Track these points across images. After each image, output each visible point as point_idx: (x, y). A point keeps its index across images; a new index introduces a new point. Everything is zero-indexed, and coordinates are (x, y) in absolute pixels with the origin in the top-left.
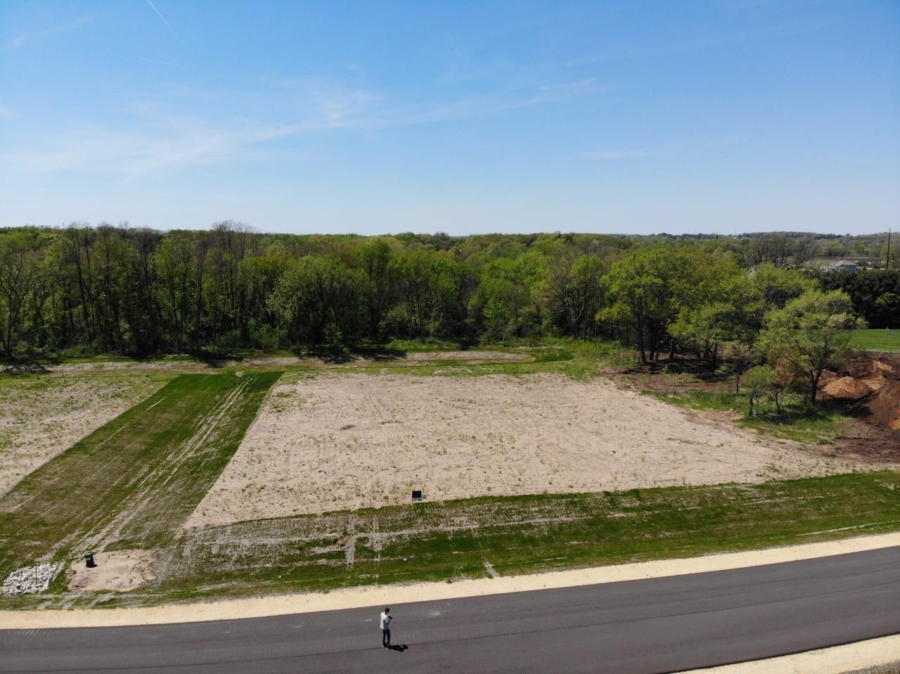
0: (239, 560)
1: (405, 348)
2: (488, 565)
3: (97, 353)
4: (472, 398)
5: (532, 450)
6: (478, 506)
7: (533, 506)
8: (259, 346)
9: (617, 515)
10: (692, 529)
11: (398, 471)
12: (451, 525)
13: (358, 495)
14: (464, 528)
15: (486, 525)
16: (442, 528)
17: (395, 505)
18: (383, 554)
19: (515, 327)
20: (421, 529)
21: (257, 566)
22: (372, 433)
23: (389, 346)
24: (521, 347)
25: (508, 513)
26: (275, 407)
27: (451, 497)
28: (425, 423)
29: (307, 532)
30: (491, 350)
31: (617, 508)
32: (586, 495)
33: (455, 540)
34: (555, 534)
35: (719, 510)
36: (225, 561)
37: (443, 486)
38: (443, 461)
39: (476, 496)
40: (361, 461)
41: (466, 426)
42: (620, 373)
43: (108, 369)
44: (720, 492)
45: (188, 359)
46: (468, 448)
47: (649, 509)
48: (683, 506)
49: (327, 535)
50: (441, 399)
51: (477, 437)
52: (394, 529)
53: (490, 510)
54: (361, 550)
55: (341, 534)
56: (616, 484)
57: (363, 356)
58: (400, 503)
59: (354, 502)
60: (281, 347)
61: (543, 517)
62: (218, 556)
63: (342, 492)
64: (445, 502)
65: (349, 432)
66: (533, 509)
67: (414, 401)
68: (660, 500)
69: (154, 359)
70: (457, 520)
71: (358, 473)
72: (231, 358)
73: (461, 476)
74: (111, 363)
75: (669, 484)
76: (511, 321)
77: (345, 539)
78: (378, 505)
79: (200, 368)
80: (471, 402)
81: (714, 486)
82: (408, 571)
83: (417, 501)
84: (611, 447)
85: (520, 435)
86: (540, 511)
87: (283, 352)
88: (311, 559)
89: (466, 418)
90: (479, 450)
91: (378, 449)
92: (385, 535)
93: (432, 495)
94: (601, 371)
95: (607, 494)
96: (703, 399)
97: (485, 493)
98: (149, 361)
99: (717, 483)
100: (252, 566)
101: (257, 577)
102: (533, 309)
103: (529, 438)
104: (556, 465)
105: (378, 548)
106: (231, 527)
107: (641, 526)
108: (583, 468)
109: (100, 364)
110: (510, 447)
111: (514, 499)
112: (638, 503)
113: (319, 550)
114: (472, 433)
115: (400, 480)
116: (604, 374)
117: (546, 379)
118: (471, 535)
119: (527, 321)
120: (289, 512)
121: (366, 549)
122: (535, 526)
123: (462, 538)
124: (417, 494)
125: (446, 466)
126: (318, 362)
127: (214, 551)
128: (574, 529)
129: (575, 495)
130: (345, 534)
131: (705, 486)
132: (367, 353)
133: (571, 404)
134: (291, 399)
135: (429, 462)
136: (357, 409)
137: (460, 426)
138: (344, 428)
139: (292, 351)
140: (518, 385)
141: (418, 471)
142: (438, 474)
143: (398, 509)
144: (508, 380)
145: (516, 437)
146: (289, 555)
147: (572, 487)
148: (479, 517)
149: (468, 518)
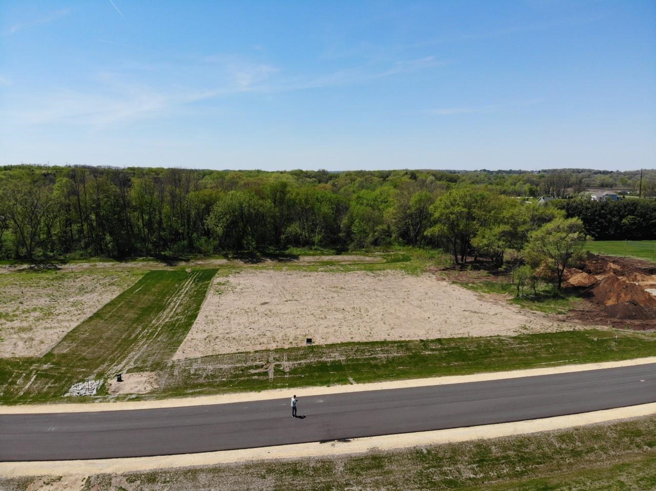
0: (207, 377)
1: (298, 253)
2: (351, 379)
3: (92, 256)
4: (343, 286)
5: (379, 316)
6: (346, 347)
7: (377, 348)
8: (200, 252)
9: (427, 353)
10: (471, 361)
11: (297, 328)
12: (329, 358)
13: (274, 342)
14: (337, 359)
15: (350, 358)
16: (324, 359)
17: (296, 347)
18: (290, 373)
19: (373, 239)
20: (312, 360)
21: (218, 380)
22: (280, 307)
23: (287, 252)
24: (377, 253)
25: (363, 351)
26: (217, 291)
27: (329, 342)
28: (313, 301)
29: (246, 361)
30: (356, 254)
31: (427, 349)
32: (409, 341)
33: (331, 366)
34: (390, 362)
35: (488, 351)
36: (199, 377)
37: (325, 336)
38: (324, 323)
39: (344, 342)
40: (274, 322)
41: (339, 303)
42: (440, 270)
43: (100, 267)
44: (489, 341)
45: (152, 260)
46: (340, 315)
47: (446, 349)
48: (466, 348)
49: (257, 363)
50: (323, 286)
51: (346, 309)
52: (296, 359)
53: (352, 350)
54: (277, 370)
55: (266, 362)
56: (428, 336)
57: (270, 259)
58: (299, 346)
59: (272, 345)
60: (215, 252)
61: (383, 354)
62: (194, 375)
63: (265, 340)
64: (326, 345)
65: (266, 306)
66: (377, 349)
67: (305, 288)
68: (453, 345)
69: (130, 260)
70: (333, 355)
71: (274, 329)
72: (182, 260)
73: (335, 331)
74: (101, 263)
75: (460, 336)
76: (370, 236)
77: (268, 365)
78: (286, 347)
79: (161, 266)
80: (342, 288)
81: (487, 337)
82: (305, 382)
83: (309, 345)
84: (427, 315)
85: (372, 308)
86: (382, 350)
87: (216, 255)
88: (248, 376)
89: (339, 298)
90: (346, 317)
91: (285, 316)
92: (291, 362)
93: (318, 341)
94: (428, 269)
95: (422, 341)
96: (490, 286)
97: (349, 340)
98: (126, 261)
99: (489, 335)
100: (215, 380)
101: (218, 385)
102: (385, 227)
103: (377, 310)
104: (393, 325)
105: (287, 370)
106: (200, 359)
107: (441, 359)
108: (409, 327)
109: (94, 263)
110: (365, 315)
111: (366, 344)
112: (440, 346)
113: (253, 371)
114: (342, 307)
115: (299, 333)
116: (430, 271)
117: (391, 274)
118: (341, 363)
119: (381, 235)
120: (234, 351)
121: (280, 370)
122: (378, 358)
123: (336, 365)
124: (309, 341)
125: (326, 326)
126: (240, 263)
127: (192, 372)
128: (401, 360)
129: (403, 342)
130: (268, 362)
131: (481, 337)
132: (273, 257)
133: (405, 290)
134: (226, 286)
135: (316, 323)
136: (269, 293)
137: (335, 303)
138: (262, 304)
139: (223, 255)
140: (373, 277)
141: (309, 329)
142: (321, 330)
143: (299, 349)
144: (367, 275)
145: (369, 309)
146: (236, 374)
147: (401, 337)
148: (346, 354)
149: (339, 354)
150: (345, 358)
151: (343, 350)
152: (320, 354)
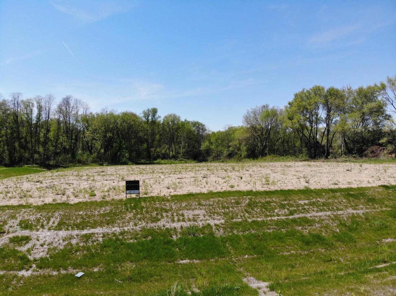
7: (300, 199)
12: (179, 220)
14: (200, 224)
15: (235, 221)
16: (164, 223)
20: (127, 226)
52: (81, 226)
53: (238, 203)
61: (321, 211)
92: (63, 233)
118: (212, 234)
123: (198, 240)
148: (223, 211)
149: (207, 212)
150: (223, 221)
151: (215, 204)
152: (155, 212)
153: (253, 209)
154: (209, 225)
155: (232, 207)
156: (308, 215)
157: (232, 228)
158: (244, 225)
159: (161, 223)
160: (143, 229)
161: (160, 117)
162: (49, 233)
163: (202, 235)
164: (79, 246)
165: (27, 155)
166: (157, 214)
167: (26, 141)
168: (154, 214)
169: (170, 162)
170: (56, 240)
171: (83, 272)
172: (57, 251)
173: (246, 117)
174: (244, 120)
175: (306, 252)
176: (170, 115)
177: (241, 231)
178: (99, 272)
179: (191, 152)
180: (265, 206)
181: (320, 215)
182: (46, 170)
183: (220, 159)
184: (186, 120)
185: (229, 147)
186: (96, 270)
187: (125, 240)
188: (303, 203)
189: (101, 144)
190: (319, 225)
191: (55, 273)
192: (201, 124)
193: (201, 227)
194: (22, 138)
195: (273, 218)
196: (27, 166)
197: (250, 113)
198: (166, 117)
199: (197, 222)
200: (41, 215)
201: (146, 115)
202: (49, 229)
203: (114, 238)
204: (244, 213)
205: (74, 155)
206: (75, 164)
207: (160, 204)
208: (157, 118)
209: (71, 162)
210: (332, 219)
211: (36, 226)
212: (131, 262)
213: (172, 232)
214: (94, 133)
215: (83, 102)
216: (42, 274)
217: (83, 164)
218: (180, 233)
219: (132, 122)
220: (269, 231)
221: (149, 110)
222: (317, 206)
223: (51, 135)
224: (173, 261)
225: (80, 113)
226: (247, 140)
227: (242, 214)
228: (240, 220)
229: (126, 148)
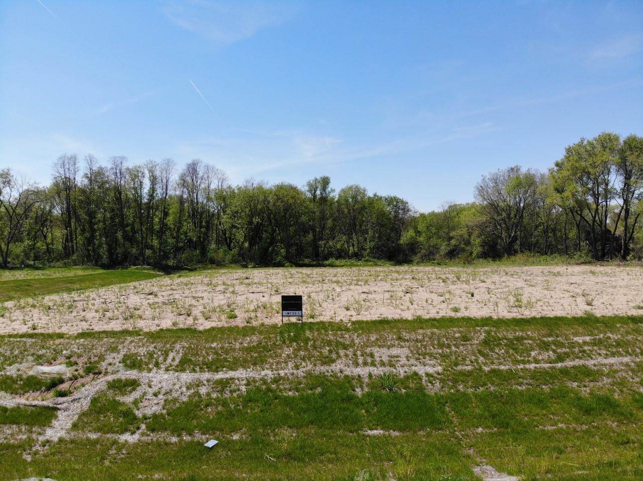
6: (435, 330)
7: (576, 334)
12: (365, 364)
14: (402, 372)
15: (461, 369)
16: (341, 367)
18: (155, 424)
20: (284, 369)
52: (213, 367)
61: (613, 355)
70: (382, 354)
92: (187, 377)
105: (151, 408)
118: (421, 389)
122: (600, 373)
123: (397, 398)
148: (440, 351)
149: (412, 351)
150: (439, 369)
151: (427, 339)
152: (328, 348)
153: (492, 350)
154: (416, 374)
155: (456, 346)
156: (590, 363)
157: (455, 381)
158: (476, 378)
159: (337, 367)
160: (309, 375)
161: (333, 191)
162: (166, 376)
163: (404, 391)
164: (211, 399)
165: (134, 251)
166: (330, 352)
167: (133, 229)
168: (326, 351)
169: (349, 263)
170: (177, 387)
171: (216, 439)
172: (178, 405)
173: (480, 188)
174: (477, 193)
175: (584, 427)
176: (351, 188)
177: (471, 387)
178: (240, 441)
179: (384, 247)
180: (514, 344)
181: (612, 362)
182: (163, 273)
183: (434, 260)
184: (375, 195)
185: (450, 238)
186: (236, 437)
187: (281, 391)
188: (581, 341)
189: (245, 234)
190: (609, 381)
191: (174, 439)
192: (402, 202)
193: (402, 376)
194: (127, 225)
195: (527, 366)
196: (134, 267)
197: (487, 181)
198: (343, 191)
199: (395, 368)
200: (155, 347)
201: (313, 188)
202: (167, 370)
203: (264, 387)
204: (476, 356)
205: (204, 252)
206: (206, 265)
207: (335, 335)
208: (329, 192)
209: (199, 262)
210: (633, 371)
211: (147, 364)
212: (290, 427)
213: (354, 382)
214: (235, 217)
215: (217, 170)
216: (155, 439)
217: (217, 265)
218: (368, 385)
219: (291, 200)
220: (519, 388)
221: (316, 179)
222: (605, 346)
223: (170, 219)
224: (356, 431)
225: (213, 187)
226: (482, 227)
227: (473, 358)
228: (469, 368)
229: (282, 241)
